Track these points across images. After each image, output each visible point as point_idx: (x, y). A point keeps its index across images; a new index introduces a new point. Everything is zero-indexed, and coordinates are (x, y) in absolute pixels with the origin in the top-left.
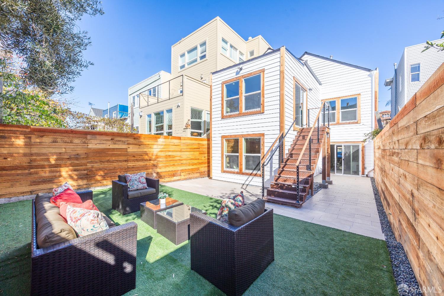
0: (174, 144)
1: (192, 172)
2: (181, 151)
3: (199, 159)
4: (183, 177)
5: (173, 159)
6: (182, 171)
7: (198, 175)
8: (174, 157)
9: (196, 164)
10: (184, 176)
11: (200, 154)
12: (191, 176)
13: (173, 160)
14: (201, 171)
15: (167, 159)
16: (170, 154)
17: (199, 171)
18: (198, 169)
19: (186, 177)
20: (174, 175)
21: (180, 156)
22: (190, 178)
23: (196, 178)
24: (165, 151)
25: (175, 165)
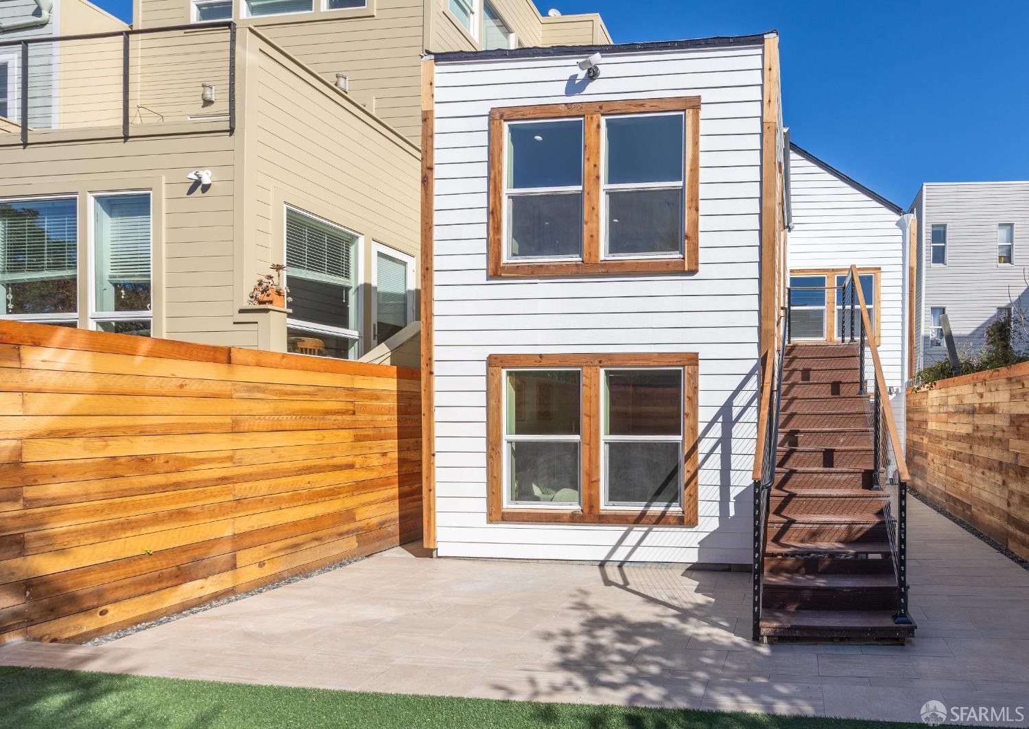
0: (181, 386)
1: (310, 536)
2: (235, 429)
3: (351, 466)
4: (249, 573)
5: (175, 477)
6: (241, 541)
7: (351, 543)
8: (180, 463)
9: (332, 493)
10: (261, 565)
11: (358, 439)
12: (305, 557)
13: (178, 486)
14: (365, 522)
15: (115, 484)
16: (143, 447)
17: (352, 526)
18: (349, 515)
19: (268, 570)
20: (181, 575)
21: (231, 458)
22: (304, 572)
23: (340, 562)
24: (105, 434)
25: (190, 514)
